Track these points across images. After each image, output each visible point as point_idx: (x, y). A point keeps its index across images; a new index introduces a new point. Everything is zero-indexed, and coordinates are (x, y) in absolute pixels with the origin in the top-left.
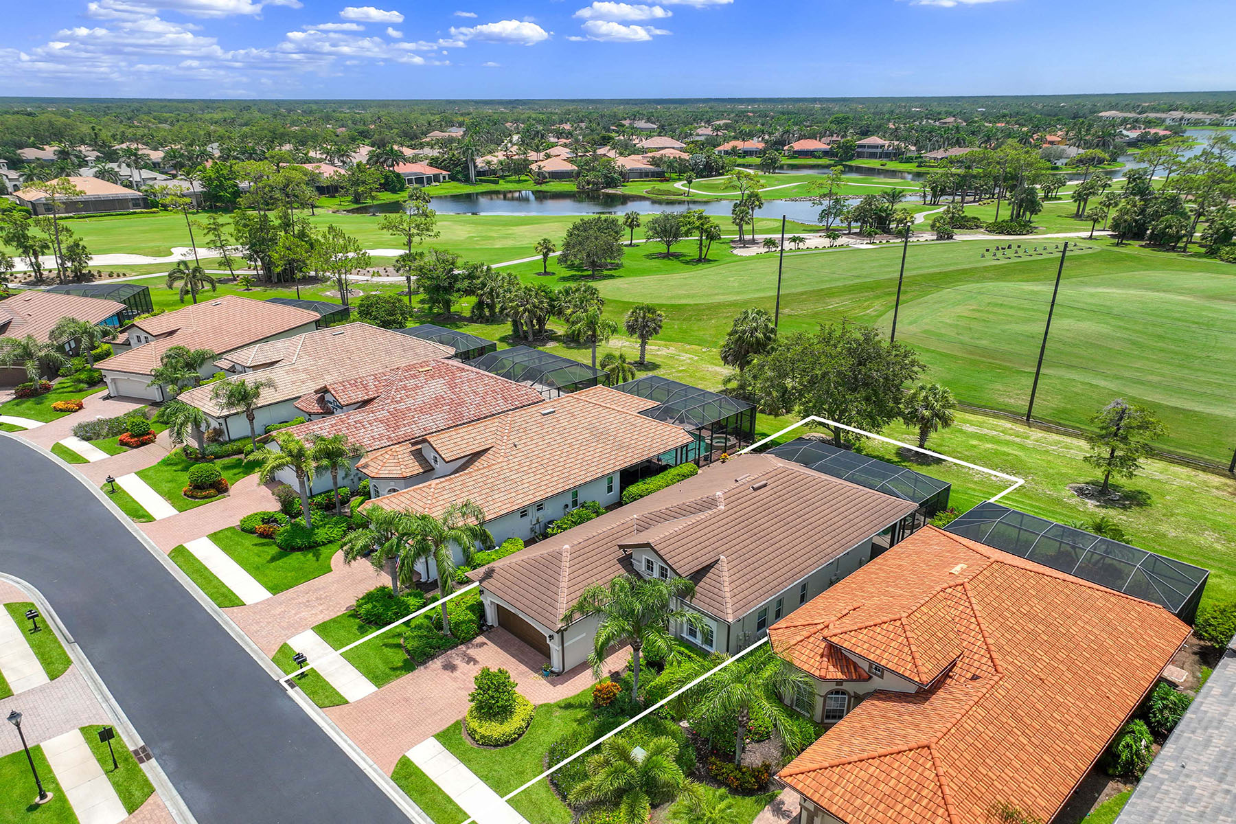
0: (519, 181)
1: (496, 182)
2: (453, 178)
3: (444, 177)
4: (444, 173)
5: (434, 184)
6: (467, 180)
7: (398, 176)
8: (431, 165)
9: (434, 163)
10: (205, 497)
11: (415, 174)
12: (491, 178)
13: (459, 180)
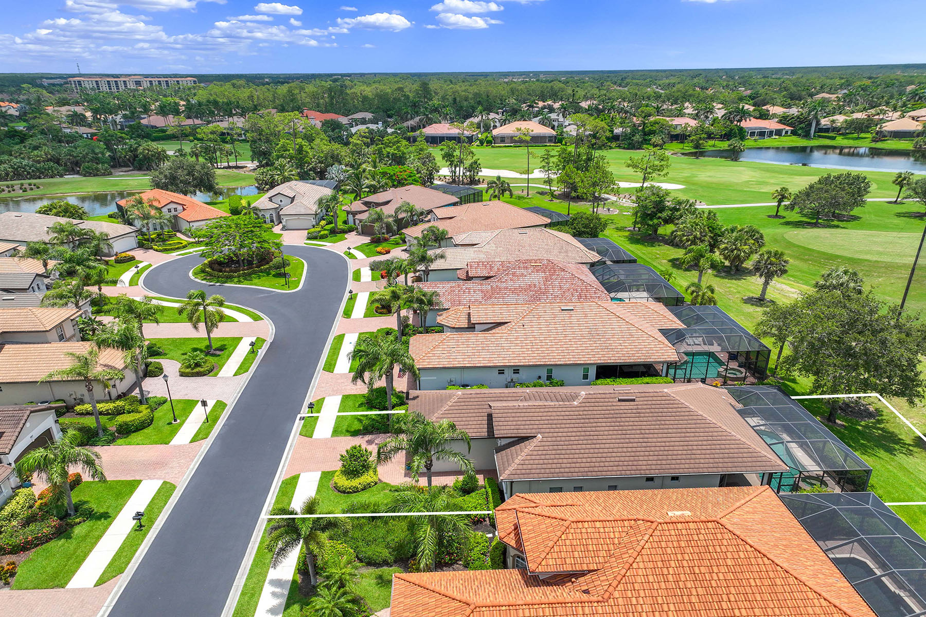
0: (858, 138)
1: (833, 138)
2: (794, 133)
3: (787, 132)
4: (788, 128)
5: (774, 137)
6: (807, 135)
7: (741, 129)
8: (780, 122)
9: (784, 120)
10: (381, 313)
11: (760, 128)
12: (831, 134)
13: (799, 135)
